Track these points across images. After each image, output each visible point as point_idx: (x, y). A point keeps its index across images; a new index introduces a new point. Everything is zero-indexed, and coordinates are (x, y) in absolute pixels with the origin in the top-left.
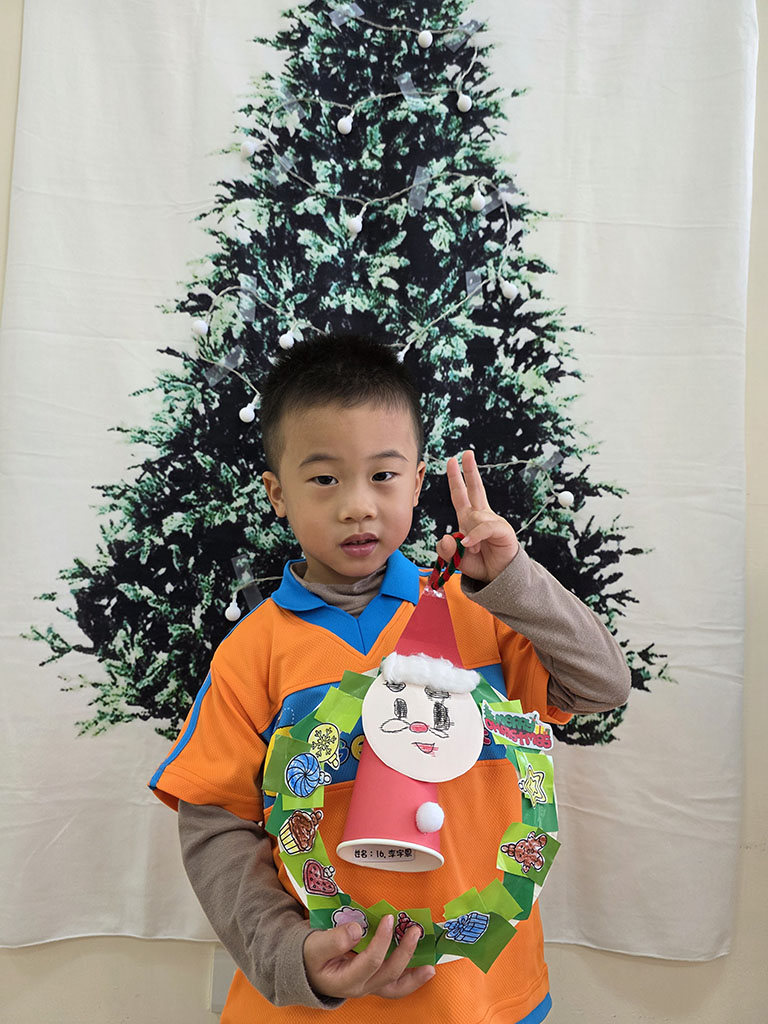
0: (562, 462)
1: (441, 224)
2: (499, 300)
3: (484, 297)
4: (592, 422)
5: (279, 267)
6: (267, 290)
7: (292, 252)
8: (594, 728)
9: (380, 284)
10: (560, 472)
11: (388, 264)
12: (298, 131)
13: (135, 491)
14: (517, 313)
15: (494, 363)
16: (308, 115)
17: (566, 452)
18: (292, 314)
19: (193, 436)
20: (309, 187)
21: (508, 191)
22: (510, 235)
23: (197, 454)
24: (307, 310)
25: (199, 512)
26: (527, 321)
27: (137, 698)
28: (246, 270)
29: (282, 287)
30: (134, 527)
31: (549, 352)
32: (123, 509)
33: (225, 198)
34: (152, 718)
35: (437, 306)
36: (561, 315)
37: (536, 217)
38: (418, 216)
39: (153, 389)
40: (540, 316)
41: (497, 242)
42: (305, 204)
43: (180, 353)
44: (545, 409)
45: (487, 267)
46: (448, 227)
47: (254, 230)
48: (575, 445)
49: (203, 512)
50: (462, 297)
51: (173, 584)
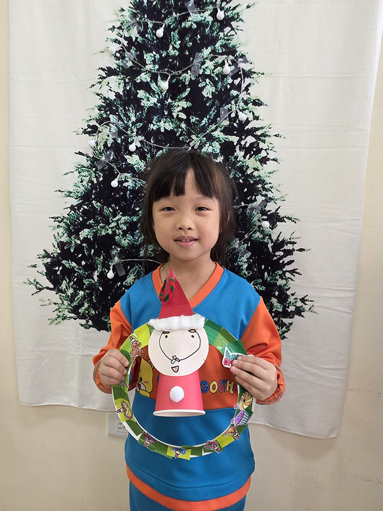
0: (266, 205)
1: (208, 83)
2: (237, 122)
3: (229, 121)
4: (282, 185)
5: (129, 110)
6: (123, 122)
7: (135, 102)
9: (178, 115)
10: (265, 210)
11: (181, 106)
12: (137, 38)
13: (67, 219)
14: (246, 129)
15: (234, 154)
16: (142, 29)
17: (268, 200)
18: (135, 133)
19: (92, 194)
20: (142, 68)
21: (243, 62)
22: (244, 86)
23: (94, 202)
24: (143, 131)
25: (95, 229)
26: (252, 132)
27: (72, 310)
28: (113, 112)
29: (130, 120)
30: (67, 235)
31: (262, 148)
32: (63, 227)
33: (103, 76)
34: (78, 319)
35: (205, 126)
36: (269, 128)
37: (258, 76)
38: (196, 79)
39: (73, 172)
40: (258, 129)
41: (237, 90)
42: (141, 77)
43: (85, 154)
44: (259, 178)
45: (231, 104)
46: (211, 85)
47: (117, 92)
48: (273, 196)
49: (97, 229)
50: (218, 121)
51: (85, 261)
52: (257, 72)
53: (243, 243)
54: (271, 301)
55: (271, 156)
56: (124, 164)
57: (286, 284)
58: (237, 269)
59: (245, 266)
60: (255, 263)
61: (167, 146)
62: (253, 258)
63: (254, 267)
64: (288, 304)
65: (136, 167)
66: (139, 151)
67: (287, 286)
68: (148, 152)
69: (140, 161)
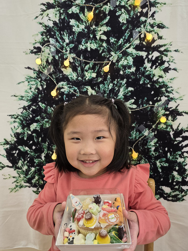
0: (169, 104)
1: (123, 12)
2: (146, 41)
3: (140, 40)
4: (181, 88)
5: (64, 34)
6: (60, 43)
7: (68, 28)
8: (177, 197)
9: (100, 37)
10: (168, 107)
11: (103, 30)
13: (21, 116)
14: (152, 46)
15: (143, 66)
17: (170, 99)
18: (68, 52)
19: (38, 97)
20: (73, 2)
22: (150, 13)
23: (40, 103)
24: (74, 50)
25: (41, 123)
26: (157, 48)
27: (26, 181)
28: (52, 36)
29: (65, 42)
30: (21, 128)
31: (165, 61)
32: (18, 122)
33: (44, 10)
34: (31, 187)
35: (122, 45)
36: (170, 45)
37: (161, 5)
38: (114, 9)
39: (24, 82)
40: (162, 46)
41: (145, 17)
42: (72, 9)
43: (32, 68)
44: (163, 83)
45: (141, 28)
46: (126, 13)
47: (54, 21)
48: (174, 97)
49: (43, 123)
50: (131, 41)
51: (35, 146)
52: (160, 3)
53: (151, 132)
54: (173, 174)
55: (172, 67)
56: (61, 75)
57: (184, 162)
58: (146, 151)
59: (153, 148)
60: (160, 147)
61: (93, 61)
62: (159, 142)
63: (160, 149)
64: (186, 175)
65: (70, 77)
66: (72, 65)
67: (185, 163)
68: (79, 66)
69: (73, 72)
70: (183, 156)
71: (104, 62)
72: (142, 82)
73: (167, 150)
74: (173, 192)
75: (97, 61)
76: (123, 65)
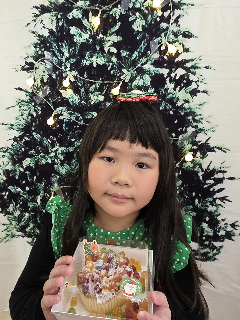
0: (197, 136)
1: (138, 16)
2: (167, 54)
3: (159, 53)
4: (212, 116)
5: (62, 46)
6: (57, 58)
7: (68, 38)
8: (207, 255)
9: (109, 50)
10: (195, 140)
11: (112, 41)
13: (11, 149)
14: (176, 61)
15: (164, 86)
17: (199, 131)
18: (69, 69)
19: (32, 126)
20: (74, 4)
22: (173, 18)
23: (34, 134)
24: (76, 66)
25: (36, 158)
26: (182, 64)
27: (20, 229)
28: (48, 49)
29: (64, 56)
30: (12, 164)
31: (192, 80)
32: (7, 157)
33: (36, 14)
34: (25, 237)
35: (136, 60)
36: (199, 60)
37: (188, 7)
38: (126, 13)
39: (14, 106)
40: (188, 61)
41: (166, 23)
42: (72, 13)
43: (24, 90)
44: (189, 110)
45: (161, 37)
46: (141, 18)
47: (50, 29)
48: (203, 128)
49: (38, 158)
50: (148, 55)
51: (29, 187)
52: (187, 4)
54: (202, 226)
55: (201, 88)
56: (60, 99)
57: (216, 211)
60: (186, 191)
61: (100, 80)
62: (184, 185)
63: (185, 195)
64: (218, 228)
65: (71, 101)
66: (73, 85)
67: (218, 212)
68: (82, 86)
69: (74, 95)
70: (215, 204)
71: (114, 82)
72: (162, 108)
73: (195, 196)
74: (202, 249)
75: (105, 80)
76: (138, 85)
